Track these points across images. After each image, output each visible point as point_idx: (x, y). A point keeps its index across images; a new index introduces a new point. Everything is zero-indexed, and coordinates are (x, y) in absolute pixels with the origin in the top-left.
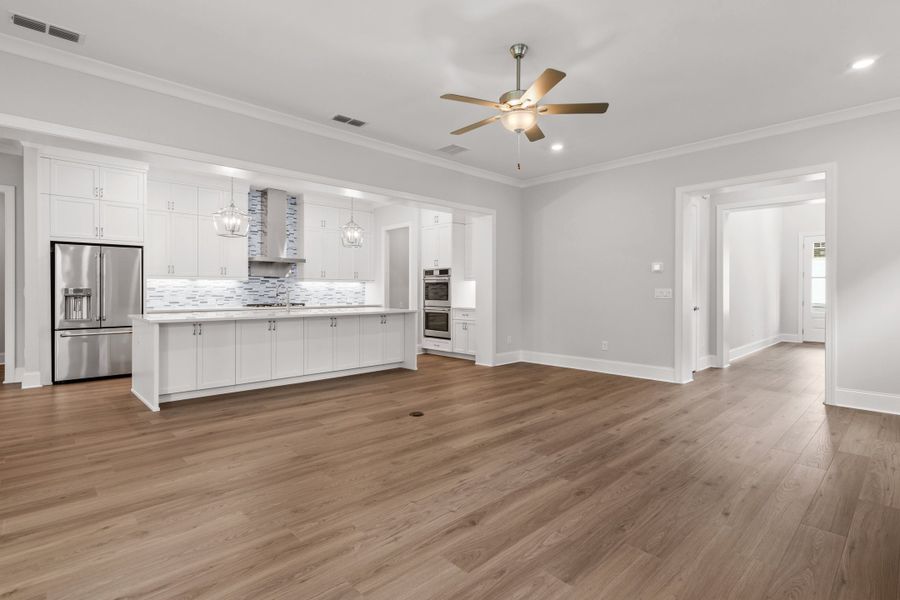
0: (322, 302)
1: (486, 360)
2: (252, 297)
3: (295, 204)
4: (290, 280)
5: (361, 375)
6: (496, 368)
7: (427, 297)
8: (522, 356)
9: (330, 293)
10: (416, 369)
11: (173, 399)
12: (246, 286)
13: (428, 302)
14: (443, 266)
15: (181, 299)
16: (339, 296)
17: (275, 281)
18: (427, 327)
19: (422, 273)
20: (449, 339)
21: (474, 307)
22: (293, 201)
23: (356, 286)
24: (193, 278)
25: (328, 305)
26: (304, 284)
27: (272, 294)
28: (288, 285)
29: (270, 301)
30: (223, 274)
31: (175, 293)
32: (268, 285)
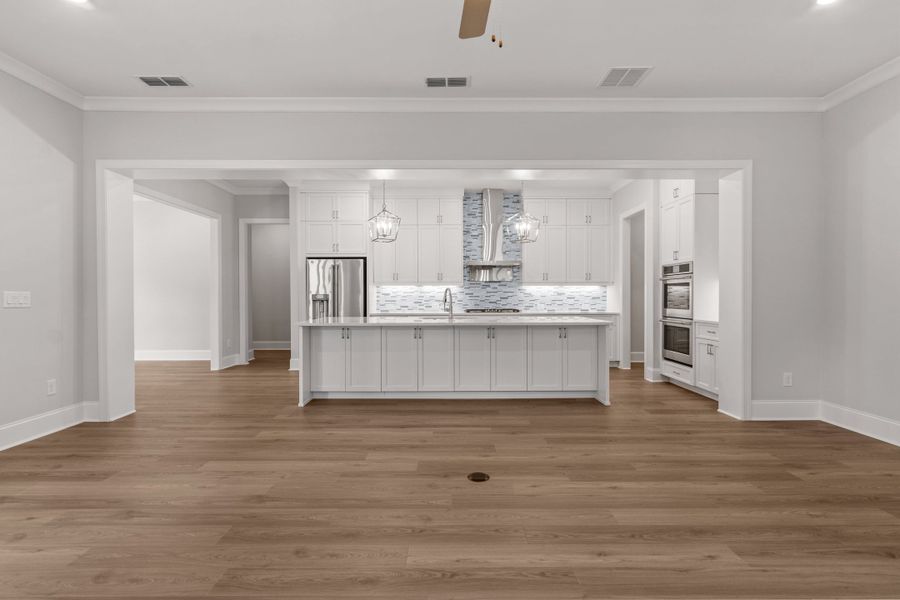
0: (551, 308)
1: (734, 408)
2: (474, 302)
3: (518, 202)
4: (513, 284)
5: (528, 401)
6: (749, 425)
8: (819, 411)
9: (561, 298)
10: (607, 403)
11: (330, 397)
12: (467, 291)
14: (683, 260)
15: (410, 304)
16: (571, 301)
18: (666, 346)
19: (661, 271)
20: (691, 366)
21: (717, 320)
22: (515, 199)
23: (593, 289)
24: (419, 283)
25: (557, 312)
26: (530, 289)
27: (493, 299)
28: (511, 290)
29: (491, 306)
30: (440, 279)
31: (404, 298)
32: (488, 289)
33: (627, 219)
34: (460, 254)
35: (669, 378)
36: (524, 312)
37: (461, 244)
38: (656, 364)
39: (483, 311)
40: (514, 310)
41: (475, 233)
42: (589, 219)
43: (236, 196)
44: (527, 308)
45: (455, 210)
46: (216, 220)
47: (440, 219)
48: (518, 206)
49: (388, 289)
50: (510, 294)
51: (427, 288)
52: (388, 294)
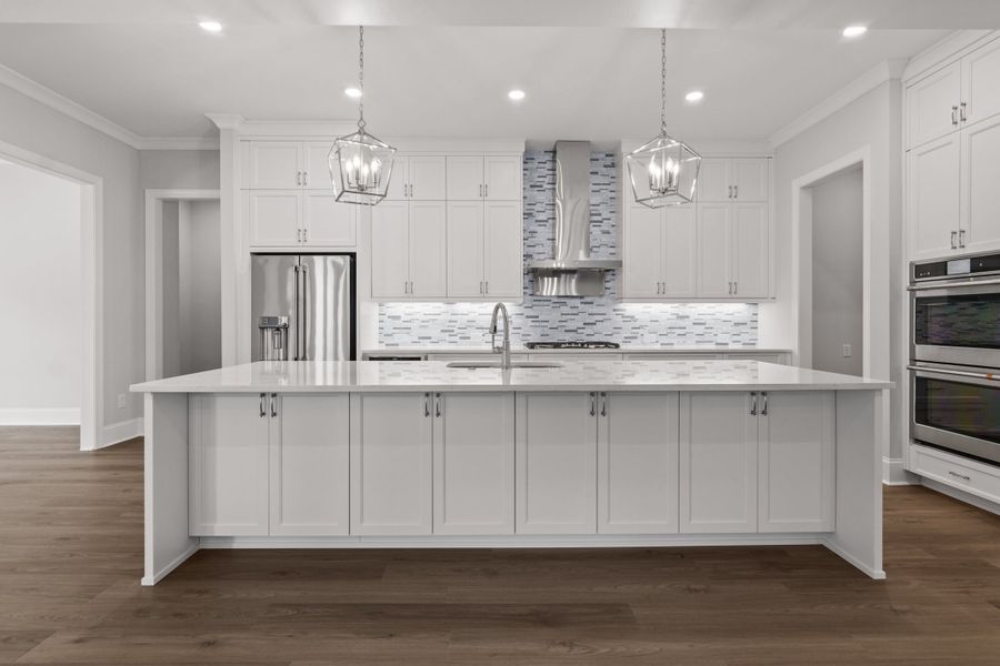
0: (665, 340)
2: (539, 330)
3: (613, 165)
4: (604, 300)
7: (922, 336)
9: (681, 323)
10: (878, 573)
12: (529, 312)
13: (923, 351)
15: (435, 333)
16: (700, 329)
17: (577, 302)
19: (906, 272)
22: (609, 161)
23: (738, 310)
24: (449, 299)
25: (676, 348)
26: (631, 308)
27: (571, 325)
28: (601, 310)
29: (568, 338)
30: (483, 294)
31: (424, 324)
32: (565, 309)
33: (805, 188)
34: (518, 250)
35: (920, 477)
36: (623, 347)
37: (519, 235)
38: (895, 451)
39: (557, 345)
40: (607, 345)
41: (542, 217)
42: (734, 192)
43: (139, 151)
44: (628, 339)
45: (509, 178)
46: (91, 187)
47: (484, 190)
48: (612, 172)
49: (400, 308)
50: (600, 318)
51: (462, 307)
52: (398, 318)
